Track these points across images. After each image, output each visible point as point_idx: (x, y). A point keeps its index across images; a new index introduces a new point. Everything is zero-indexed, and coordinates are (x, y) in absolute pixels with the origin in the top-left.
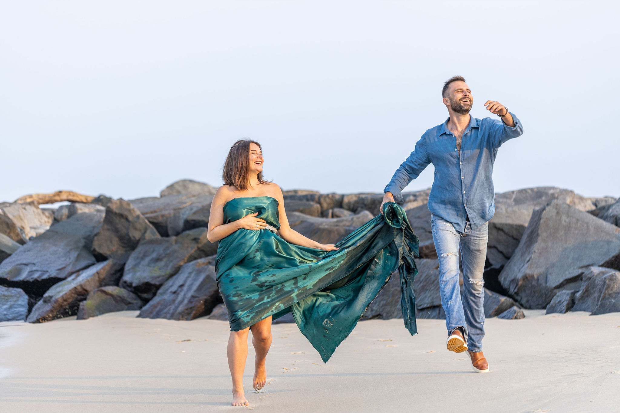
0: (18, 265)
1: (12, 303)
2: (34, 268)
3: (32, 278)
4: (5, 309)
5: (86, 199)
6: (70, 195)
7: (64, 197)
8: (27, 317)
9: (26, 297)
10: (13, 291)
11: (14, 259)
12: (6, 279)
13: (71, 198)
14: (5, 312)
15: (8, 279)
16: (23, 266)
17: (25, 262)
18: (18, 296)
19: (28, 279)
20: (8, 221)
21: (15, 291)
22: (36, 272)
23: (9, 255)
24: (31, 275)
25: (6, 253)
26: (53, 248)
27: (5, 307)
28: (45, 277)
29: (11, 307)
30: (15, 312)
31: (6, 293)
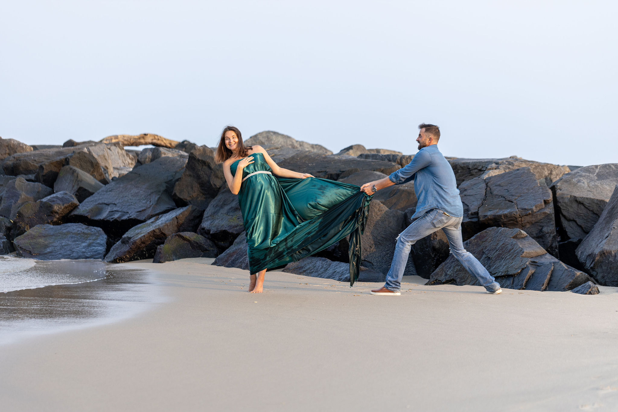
0: (99, 204)
1: (91, 241)
2: (115, 209)
3: (112, 218)
4: (84, 247)
5: (171, 144)
6: (155, 139)
7: (149, 140)
8: (105, 256)
9: (105, 236)
10: (93, 230)
11: (96, 198)
12: (87, 217)
13: (155, 141)
14: (84, 250)
15: (89, 217)
16: (104, 205)
17: (106, 202)
18: (97, 234)
19: (108, 219)
20: (92, 160)
21: (95, 229)
22: (117, 212)
23: (91, 194)
24: (112, 215)
25: (89, 192)
26: (135, 190)
27: (84, 244)
28: (125, 217)
29: (89, 245)
30: (93, 251)
31: (86, 231)
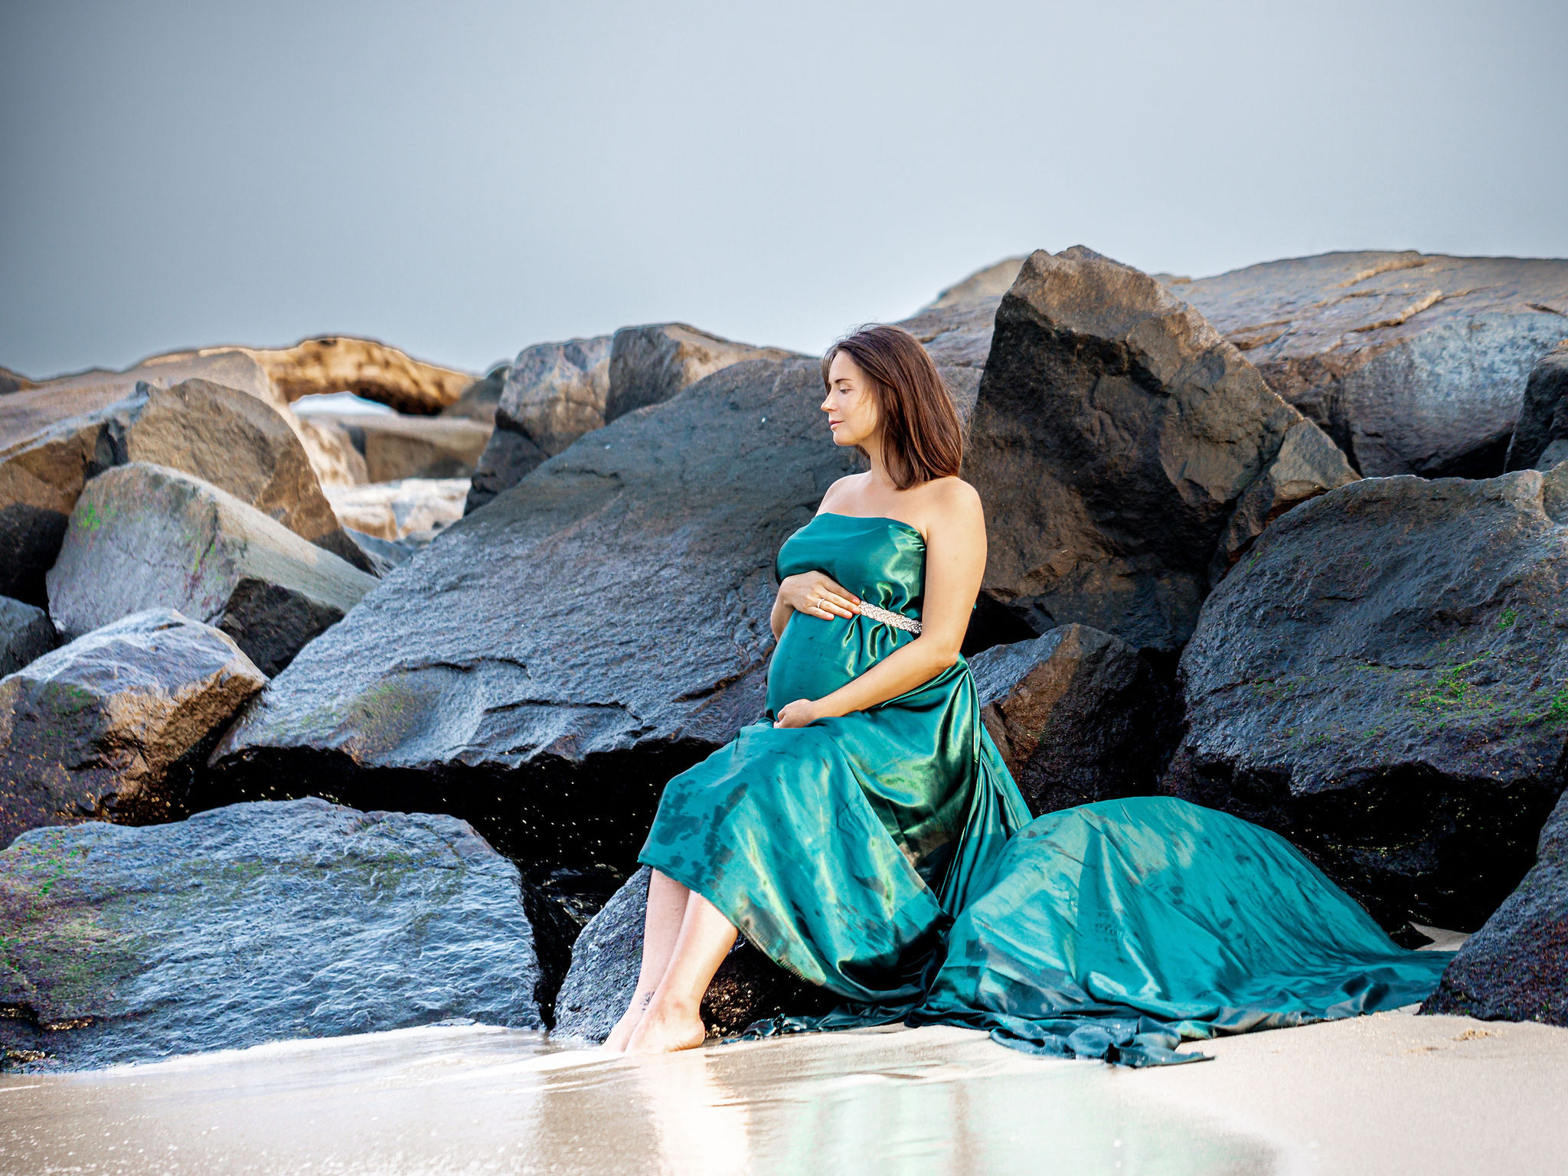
0: (399, 669)
1: (422, 906)
2: (522, 690)
3: (522, 750)
4: (389, 949)
6: (371, 360)
8: (547, 993)
9: (508, 869)
10: (411, 832)
11: (367, 637)
12: (339, 757)
13: (372, 373)
14: (390, 969)
15: (355, 753)
16: (440, 677)
17: (444, 653)
18: (450, 860)
19: (491, 755)
20: (262, 424)
21: (420, 826)
22: (545, 710)
23: (336, 616)
24: (514, 731)
25: (302, 604)
26: (619, 570)
27: (378, 931)
28: (612, 737)
29: (419, 934)
30: (456, 966)
31: (367, 843)
